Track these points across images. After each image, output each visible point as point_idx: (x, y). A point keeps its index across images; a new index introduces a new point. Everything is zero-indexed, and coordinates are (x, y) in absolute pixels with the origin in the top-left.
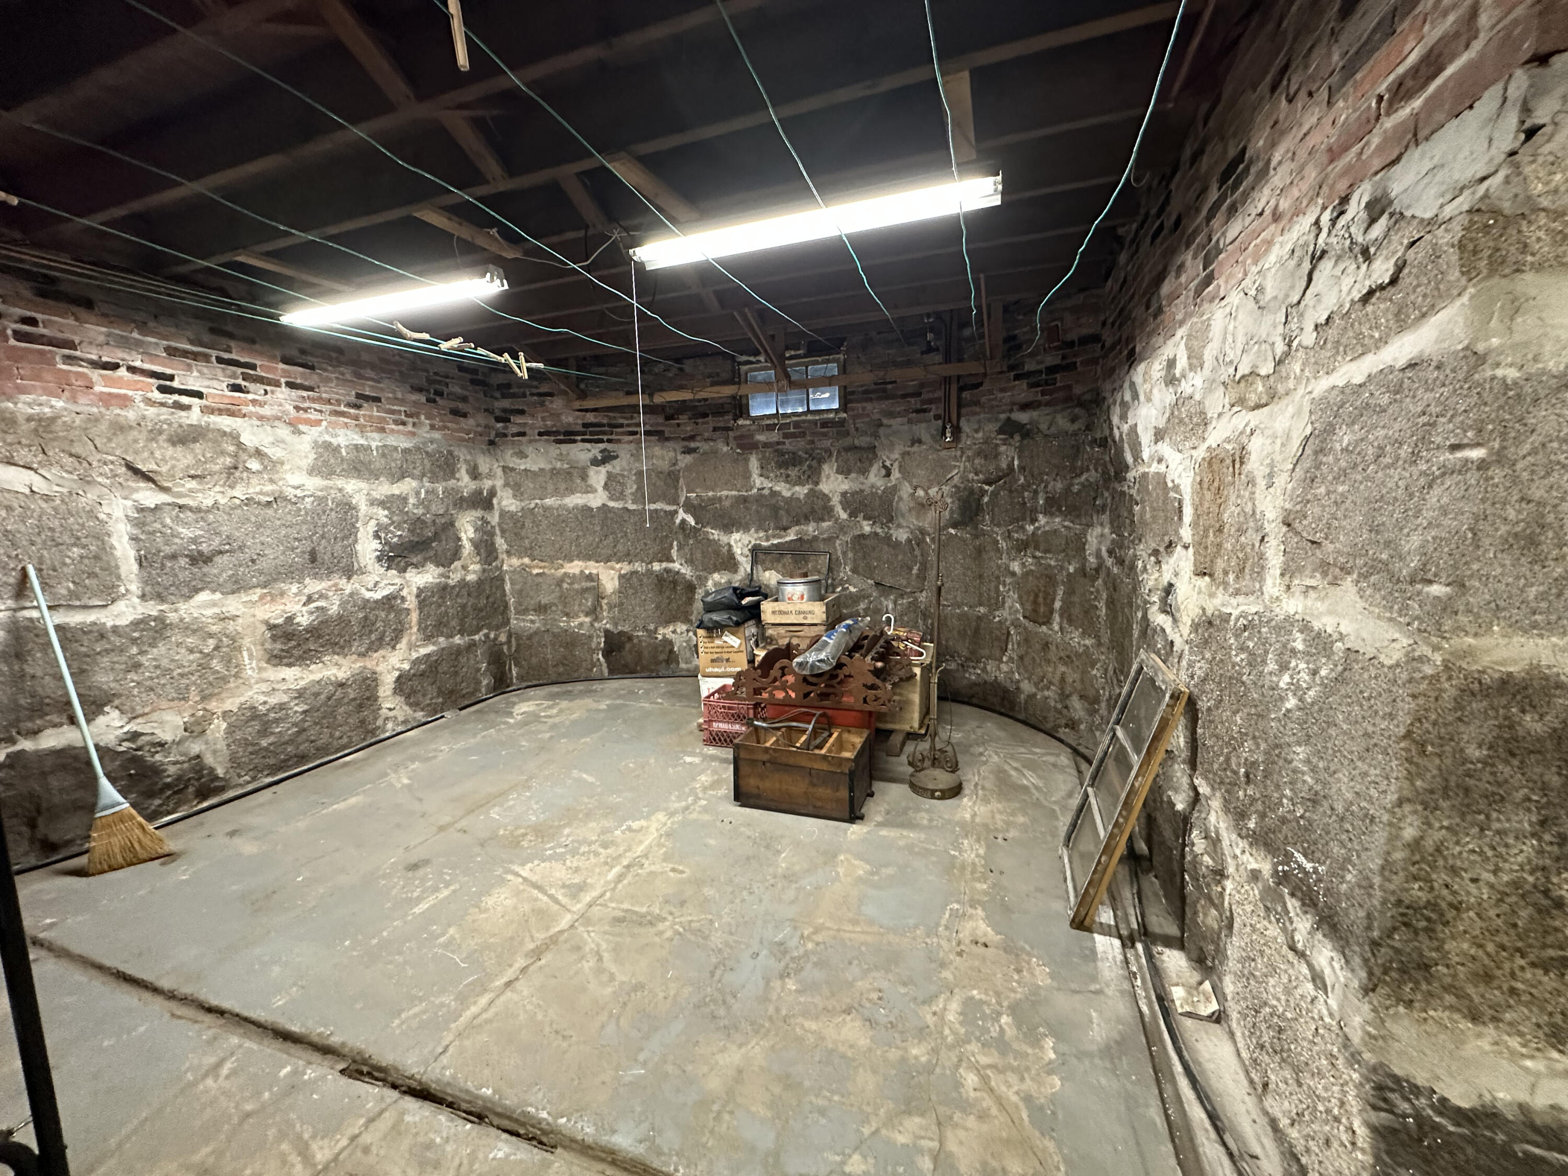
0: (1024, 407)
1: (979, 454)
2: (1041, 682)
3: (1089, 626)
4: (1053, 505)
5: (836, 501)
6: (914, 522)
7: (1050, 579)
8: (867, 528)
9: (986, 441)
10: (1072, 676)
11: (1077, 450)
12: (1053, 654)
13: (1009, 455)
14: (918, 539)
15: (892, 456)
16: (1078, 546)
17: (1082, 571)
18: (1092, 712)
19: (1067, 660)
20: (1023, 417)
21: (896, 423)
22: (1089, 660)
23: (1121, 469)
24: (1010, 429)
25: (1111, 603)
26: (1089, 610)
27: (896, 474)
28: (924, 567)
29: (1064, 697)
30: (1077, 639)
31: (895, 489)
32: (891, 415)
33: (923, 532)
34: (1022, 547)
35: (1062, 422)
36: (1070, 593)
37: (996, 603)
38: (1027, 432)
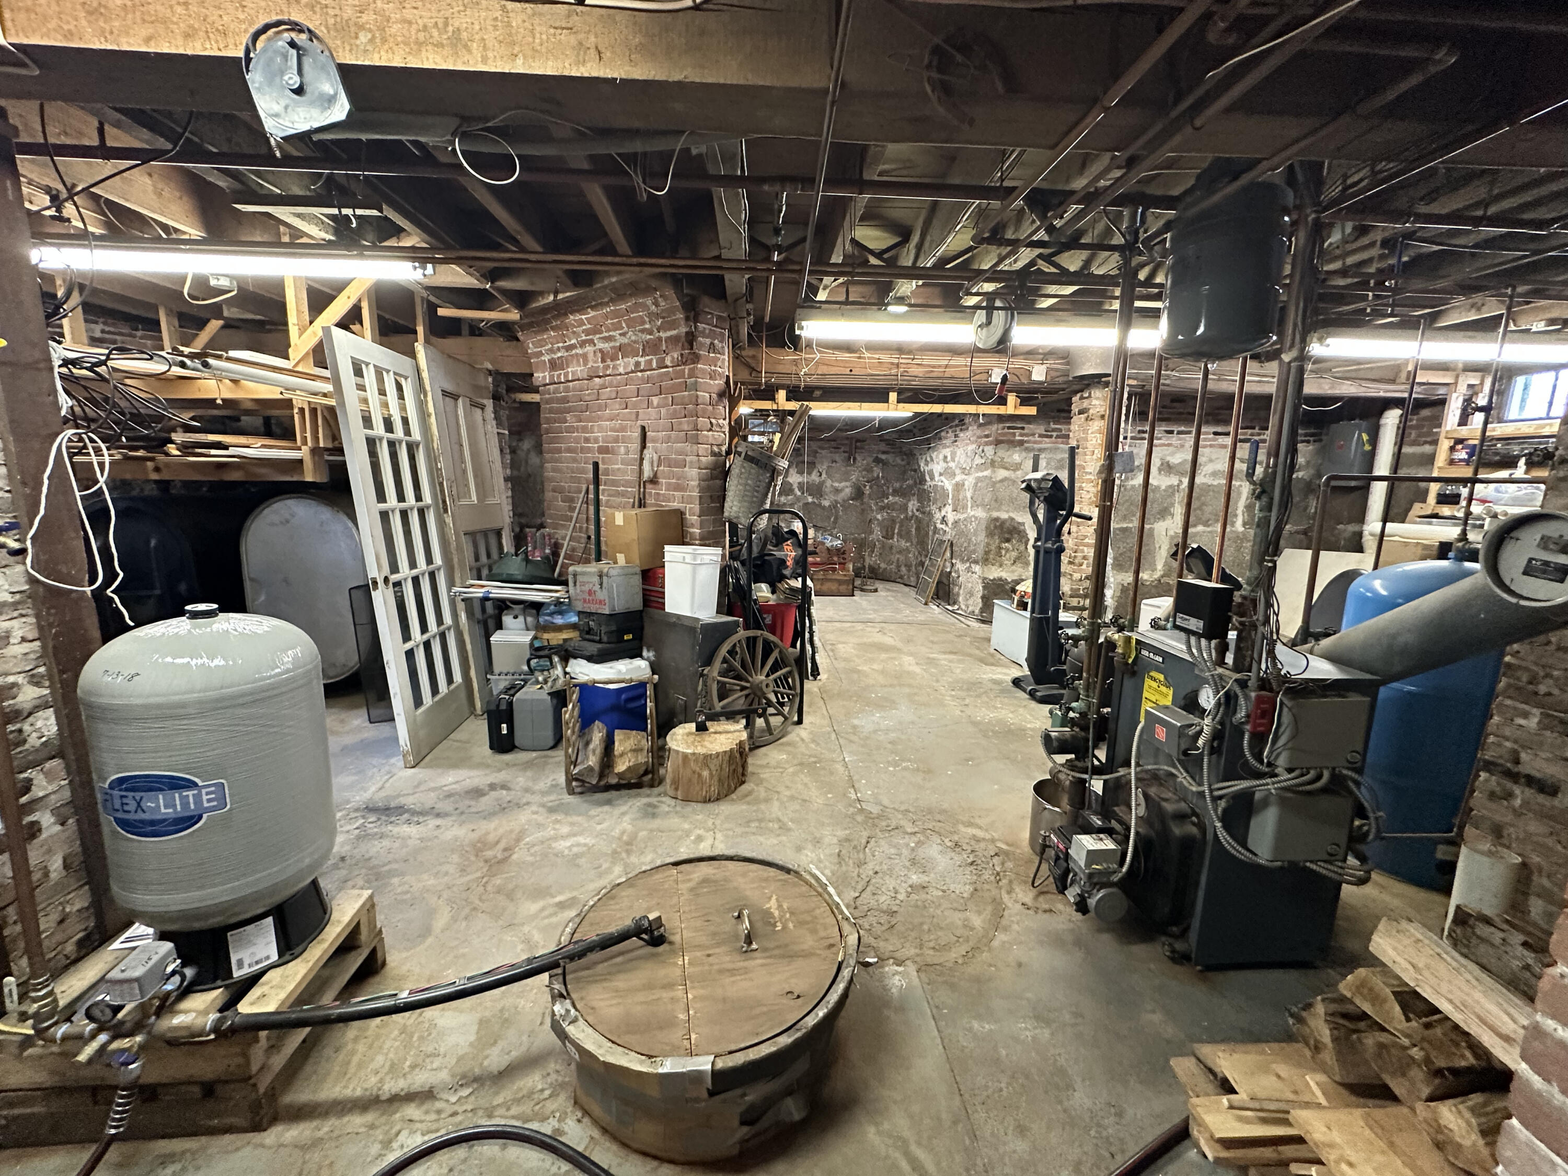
0: (884, 453)
1: (864, 470)
2: (890, 563)
3: (908, 539)
4: (896, 492)
5: (795, 486)
6: (833, 498)
7: (893, 521)
8: (810, 499)
9: (868, 464)
10: (902, 558)
11: (904, 472)
12: (894, 550)
13: (878, 472)
14: (834, 506)
15: (823, 467)
16: (904, 508)
17: (906, 518)
18: (909, 571)
19: (900, 552)
20: (883, 457)
21: (824, 452)
22: (907, 550)
23: (922, 481)
24: (877, 461)
25: (918, 529)
26: (909, 532)
27: (824, 475)
28: (836, 519)
29: (898, 567)
30: (904, 544)
31: (824, 481)
32: (823, 448)
33: (837, 502)
34: (882, 509)
35: (899, 461)
36: (901, 527)
37: (871, 532)
38: (884, 463)
